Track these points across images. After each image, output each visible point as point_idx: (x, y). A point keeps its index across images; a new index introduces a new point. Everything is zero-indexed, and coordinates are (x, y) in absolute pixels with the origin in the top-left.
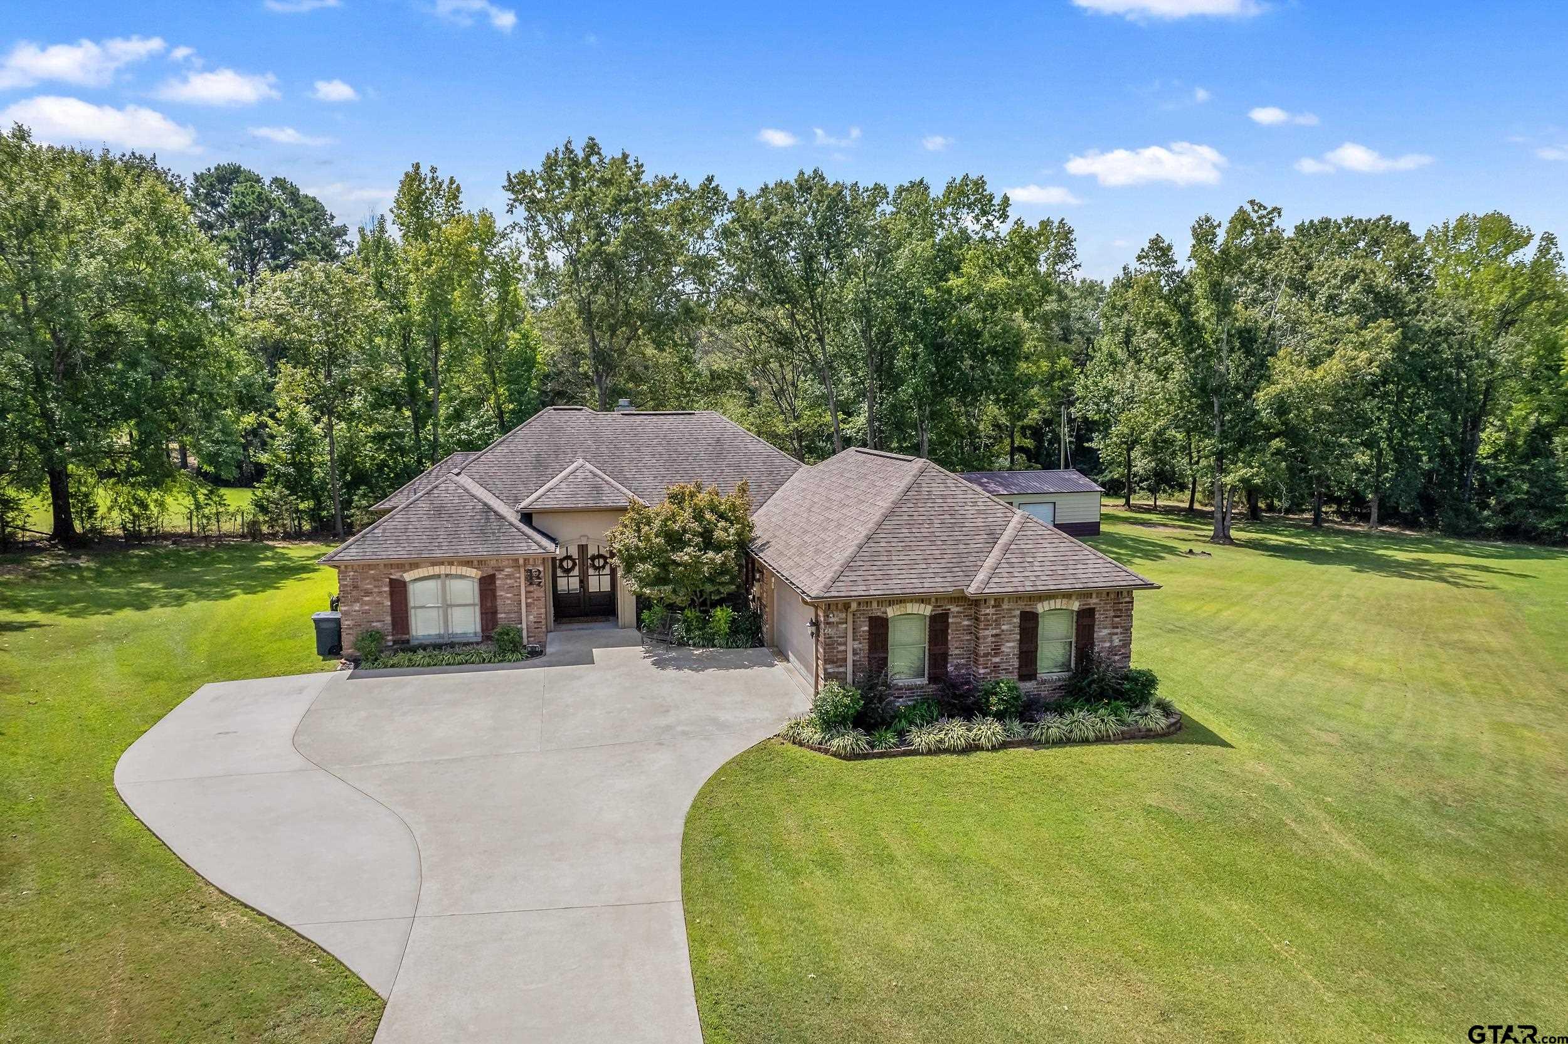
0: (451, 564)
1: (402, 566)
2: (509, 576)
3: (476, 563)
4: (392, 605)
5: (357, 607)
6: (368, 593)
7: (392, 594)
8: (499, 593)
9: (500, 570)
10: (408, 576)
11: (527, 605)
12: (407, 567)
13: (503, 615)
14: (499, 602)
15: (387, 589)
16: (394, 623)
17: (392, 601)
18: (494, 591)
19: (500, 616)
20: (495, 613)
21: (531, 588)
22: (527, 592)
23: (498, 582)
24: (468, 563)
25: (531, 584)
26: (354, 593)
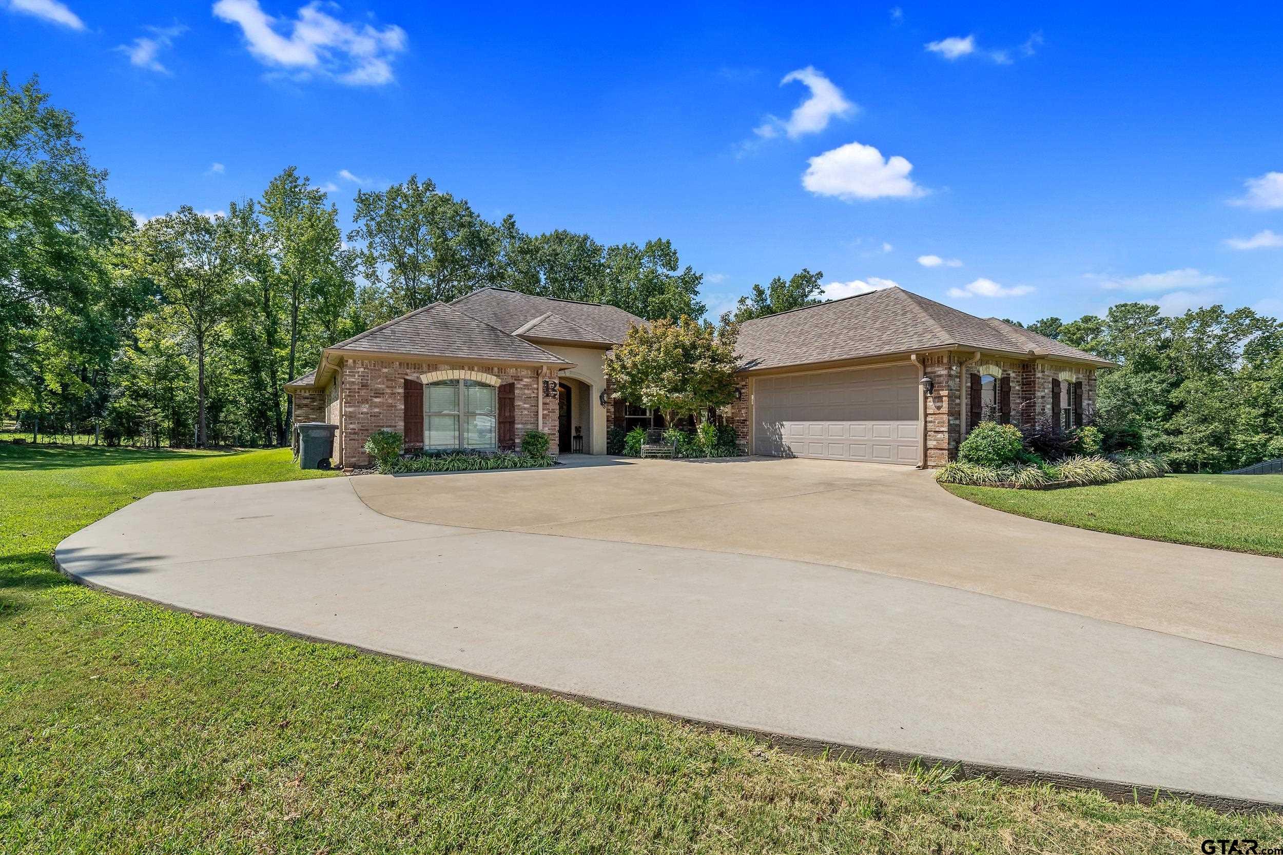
0: (471, 369)
1: (420, 365)
2: (527, 386)
3: (496, 369)
4: (406, 409)
5: (365, 408)
6: (378, 394)
7: (407, 397)
8: (518, 403)
9: (519, 379)
10: (425, 379)
11: (544, 417)
12: (425, 368)
13: (520, 426)
14: (517, 413)
15: (401, 391)
16: (407, 429)
17: (406, 404)
18: (512, 400)
19: (517, 426)
20: (512, 423)
21: (548, 400)
22: (544, 404)
23: (517, 392)
24: (488, 369)
25: (547, 395)
26: (363, 393)
